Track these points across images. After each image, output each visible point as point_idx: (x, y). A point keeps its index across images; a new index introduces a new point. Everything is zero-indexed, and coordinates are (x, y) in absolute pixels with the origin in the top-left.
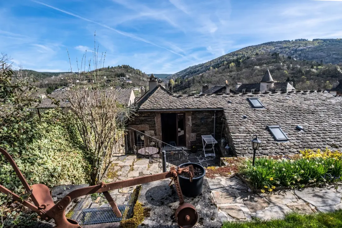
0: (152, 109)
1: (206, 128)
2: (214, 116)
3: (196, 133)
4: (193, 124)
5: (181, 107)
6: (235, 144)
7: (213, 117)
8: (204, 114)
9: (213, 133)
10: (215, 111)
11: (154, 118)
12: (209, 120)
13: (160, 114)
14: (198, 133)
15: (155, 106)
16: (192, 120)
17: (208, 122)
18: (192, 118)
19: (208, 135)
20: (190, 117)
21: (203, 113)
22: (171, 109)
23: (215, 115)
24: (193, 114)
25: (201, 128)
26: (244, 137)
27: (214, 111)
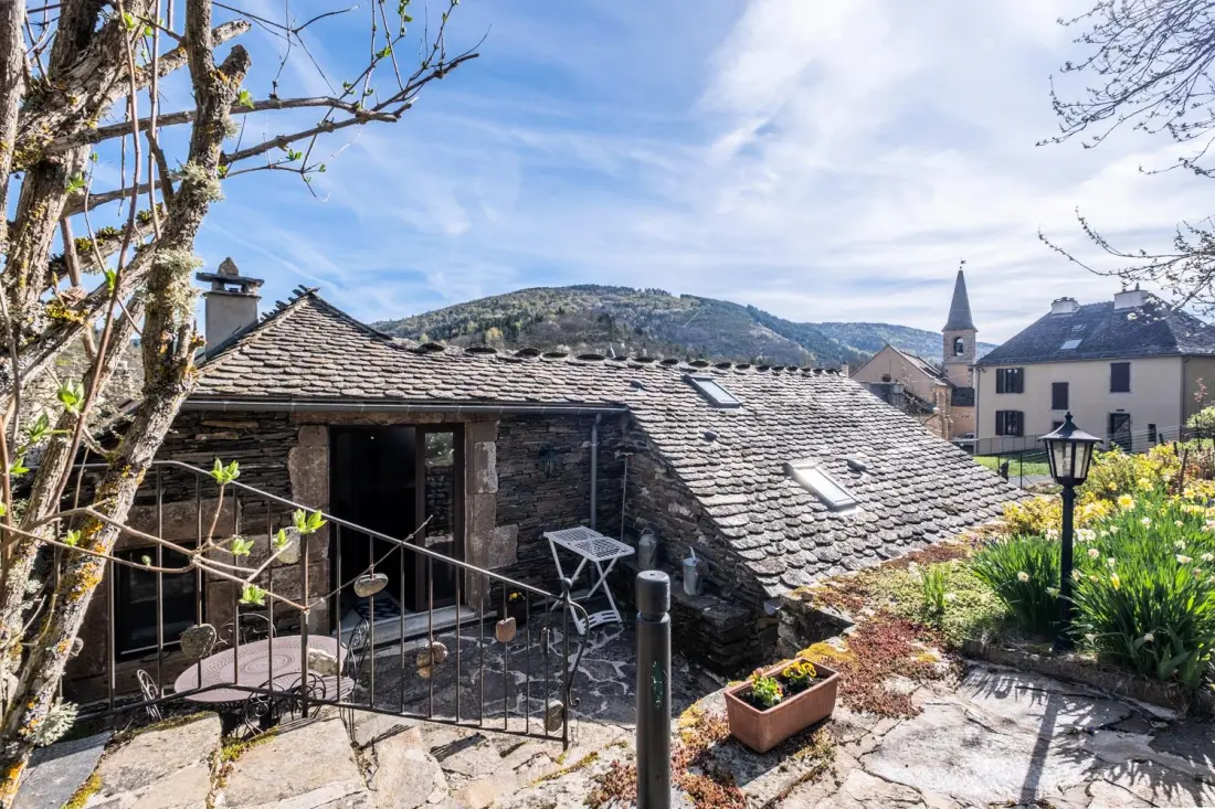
0: (273, 397)
1: (557, 499)
2: (589, 438)
3: (515, 526)
4: (501, 481)
5: (449, 394)
6: (733, 538)
7: (585, 444)
8: (552, 429)
9: (589, 517)
10: (599, 418)
11: (286, 455)
12: (573, 458)
13: (323, 429)
14: (527, 521)
15: (296, 381)
16: (498, 460)
17: (567, 468)
18: (498, 448)
19: (566, 528)
20: (490, 447)
21: (548, 425)
22: (399, 400)
23: (594, 433)
24: (504, 431)
25: (539, 500)
26: (745, 508)
27: (592, 415)
